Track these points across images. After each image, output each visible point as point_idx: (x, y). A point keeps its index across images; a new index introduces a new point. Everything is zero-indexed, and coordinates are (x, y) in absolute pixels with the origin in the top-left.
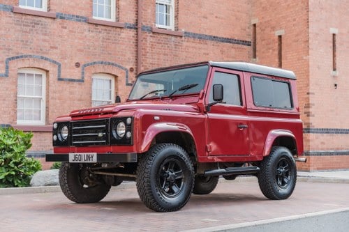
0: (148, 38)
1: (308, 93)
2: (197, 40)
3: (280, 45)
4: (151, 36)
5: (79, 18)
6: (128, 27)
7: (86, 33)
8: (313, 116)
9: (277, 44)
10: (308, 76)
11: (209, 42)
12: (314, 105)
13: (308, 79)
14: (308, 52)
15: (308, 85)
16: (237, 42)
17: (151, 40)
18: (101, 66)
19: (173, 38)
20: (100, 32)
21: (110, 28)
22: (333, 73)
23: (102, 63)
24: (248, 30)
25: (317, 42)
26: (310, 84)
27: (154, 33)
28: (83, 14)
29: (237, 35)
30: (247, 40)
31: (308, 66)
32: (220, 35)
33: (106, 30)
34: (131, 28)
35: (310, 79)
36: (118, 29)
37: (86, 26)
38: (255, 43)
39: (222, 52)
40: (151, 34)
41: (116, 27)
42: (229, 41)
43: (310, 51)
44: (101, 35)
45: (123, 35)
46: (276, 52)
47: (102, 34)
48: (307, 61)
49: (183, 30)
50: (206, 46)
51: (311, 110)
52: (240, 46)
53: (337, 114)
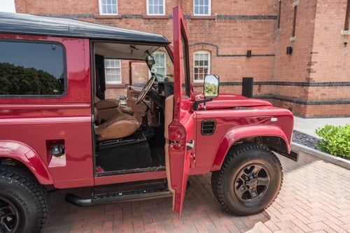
1: (311, 53)
2: (228, 21)
3: (295, 14)
5: (137, 17)
7: (143, 25)
8: (315, 72)
9: (293, 14)
10: (313, 37)
11: (238, 21)
12: (316, 62)
13: (313, 40)
14: (315, 15)
15: (312, 46)
16: (264, 18)
17: (190, 24)
19: (208, 21)
21: (159, 20)
22: (343, 32)
24: (274, 7)
26: (314, 45)
28: (140, 13)
29: (264, 11)
30: (273, 15)
31: (314, 29)
32: (249, 14)
33: (156, 22)
36: (165, 20)
37: (142, 21)
38: (280, 17)
39: (250, 27)
40: (190, 20)
42: (255, 17)
43: (317, 15)
44: (153, 25)
46: (292, 21)
48: (314, 24)
49: (216, 14)
50: (235, 24)
51: (312, 67)
52: (266, 20)
53: (344, 69)
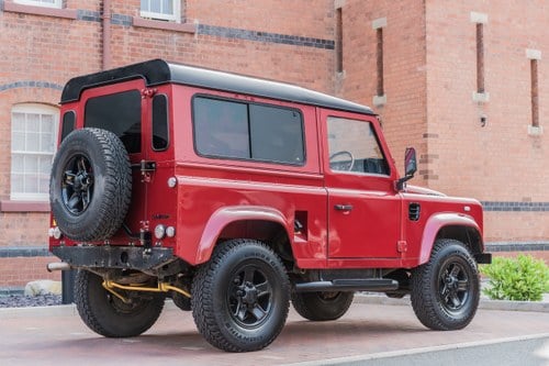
0: (126, 37)
1: (425, 136)
2: (225, 40)
3: (380, 46)
4: (131, 34)
6: (85, 18)
8: (436, 178)
9: (375, 45)
10: (425, 102)
11: (249, 44)
12: (436, 157)
13: (426, 110)
14: (425, 58)
15: (425, 120)
16: (307, 42)
17: (132, 41)
18: (30, 90)
19: (176, 37)
20: (28, 27)
21: (48, 20)
22: (476, 96)
23: (32, 84)
24: (326, 19)
25: (443, 39)
26: (430, 119)
27: (136, 28)
29: (306, 28)
30: (325, 38)
31: (425, 84)
32: (270, 30)
33: (41, 23)
34: (90, 19)
35: (429, 110)
36: (65, 22)
38: (340, 44)
39: (276, 61)
40: (131, 30)
41: (61, 18)
42: (288, 40)
43: (429, 57)
44: (29, 32)
45: (74, 33)
46: (374, 60)
47: (33, 30)
48: (424, 75)
49: (197, 22)
50: (242, 51)
51: (430, 167)
52: (312, 49)
53: (486, 175)
